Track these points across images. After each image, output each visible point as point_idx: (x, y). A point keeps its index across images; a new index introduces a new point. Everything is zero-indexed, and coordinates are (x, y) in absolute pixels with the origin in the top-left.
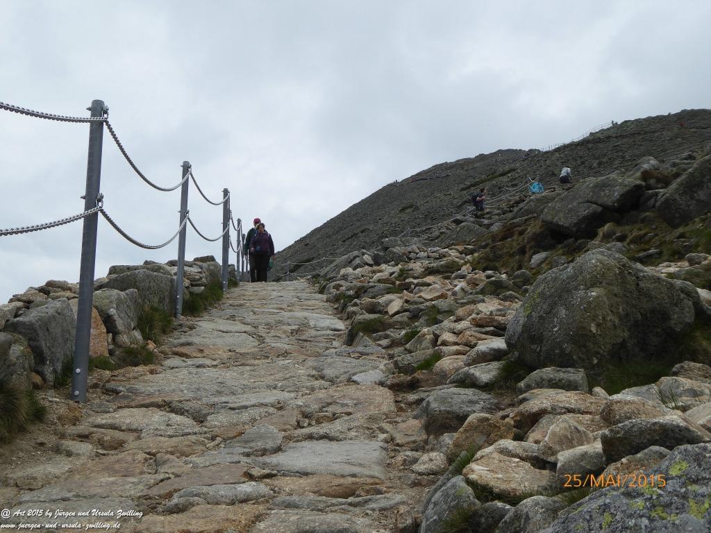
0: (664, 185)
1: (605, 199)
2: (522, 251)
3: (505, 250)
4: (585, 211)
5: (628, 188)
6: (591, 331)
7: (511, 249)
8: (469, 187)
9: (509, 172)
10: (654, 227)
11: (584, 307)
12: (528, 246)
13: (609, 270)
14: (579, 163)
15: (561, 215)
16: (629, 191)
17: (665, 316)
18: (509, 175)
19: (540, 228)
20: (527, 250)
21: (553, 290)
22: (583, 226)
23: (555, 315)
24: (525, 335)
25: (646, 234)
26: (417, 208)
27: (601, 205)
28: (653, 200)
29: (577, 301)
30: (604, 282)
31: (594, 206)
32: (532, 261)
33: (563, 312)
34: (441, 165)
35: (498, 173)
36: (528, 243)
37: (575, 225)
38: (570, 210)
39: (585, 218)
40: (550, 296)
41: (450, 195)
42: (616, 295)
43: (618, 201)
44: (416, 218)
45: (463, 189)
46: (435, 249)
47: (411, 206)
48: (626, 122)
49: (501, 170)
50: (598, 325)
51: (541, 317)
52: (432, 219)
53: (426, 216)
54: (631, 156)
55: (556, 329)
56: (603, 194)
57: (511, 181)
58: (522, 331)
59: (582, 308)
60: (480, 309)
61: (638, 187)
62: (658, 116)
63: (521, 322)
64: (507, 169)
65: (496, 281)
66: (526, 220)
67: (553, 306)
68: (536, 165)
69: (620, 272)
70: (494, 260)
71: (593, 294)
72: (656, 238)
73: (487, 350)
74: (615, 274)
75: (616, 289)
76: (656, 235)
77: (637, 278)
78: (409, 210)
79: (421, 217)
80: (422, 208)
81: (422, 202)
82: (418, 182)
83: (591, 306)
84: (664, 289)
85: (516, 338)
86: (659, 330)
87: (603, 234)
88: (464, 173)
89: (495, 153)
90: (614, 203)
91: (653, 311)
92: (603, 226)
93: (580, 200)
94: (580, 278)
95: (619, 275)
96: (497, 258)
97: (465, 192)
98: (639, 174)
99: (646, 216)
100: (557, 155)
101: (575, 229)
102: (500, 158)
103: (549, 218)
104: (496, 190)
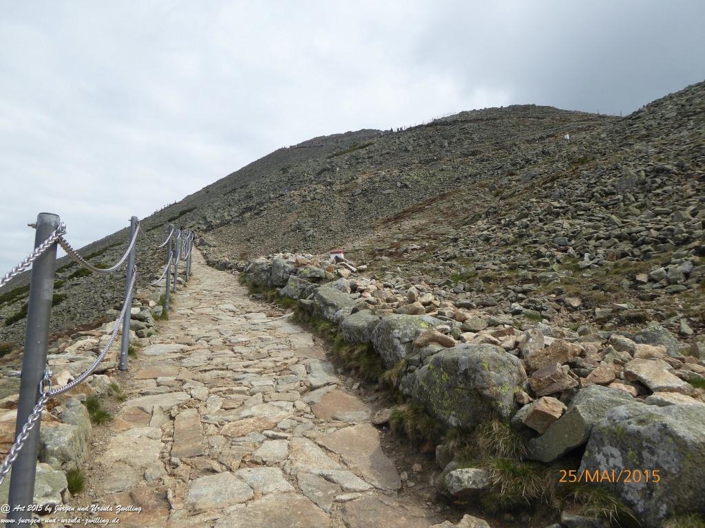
8: (333, 156)
18: (367, 148)
35: (358, 146)
49: (362, 144)
57: (368, 154)
64: (367, 143)
82: (300, 149)
88: (334, 144)
104: (354, 161)
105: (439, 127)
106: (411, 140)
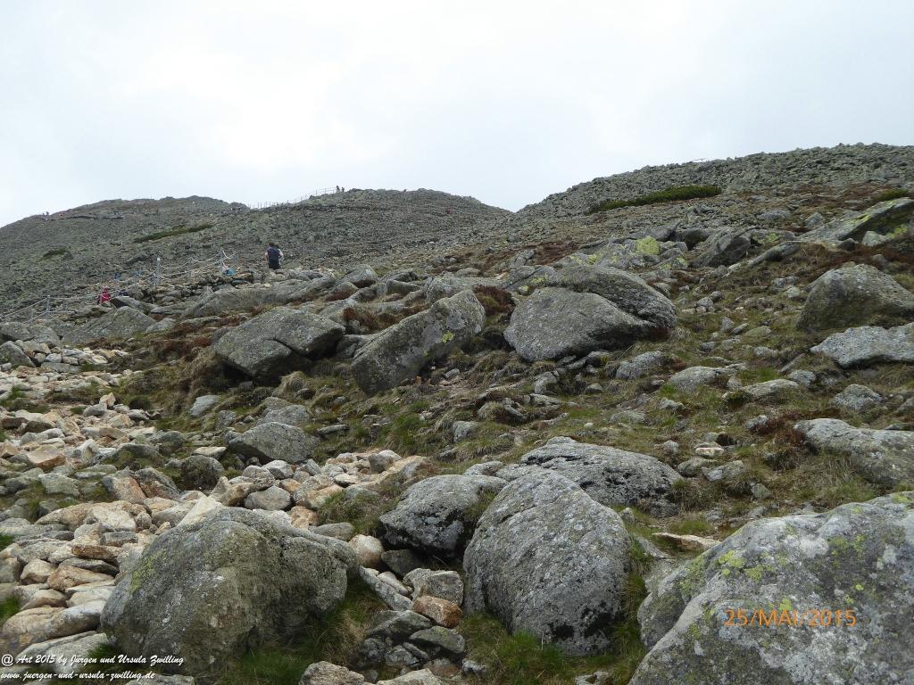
0: (368, 329)
1: (296, 340)
2: (185, 387)
3: (164, 379)
4: (269, 351)
5: (325, 331)
6: (210, 626)
7: (173, 379)
8: (146, 239)
9: (203, 228)
10: (348, 384)
11: (205, 596)
12: (193, 383)
13: (245, 542)
14: (292, 232)
15: (240, 351)
16: (325, 335)
17: (310, 592)
18: (202, 232)
19: (213, 359)
20: (191, 387)
21: (172, 562)
22: (265, 370)
23: (169, 600)
24: (127, 618)
25: (335, 397)
26: (70, 257)
27: (290, 348)
28: (352, 347)
29: (197, 586)
30: (238, 558)
31: (282, 346)
32: (195, 406)
33: (178, 598)
34: (112, 201)
35: (188, 227)
36: (194, 377)
37: (256, 366)
38: (251, 347)
39: (268, 360)
40: (167, 570)
41: (118, 245)
42: (250, 574)
43: (311, 345)
44: (66, 270)
45: (138, 241)
46: (73, 352)
47: (61, 252)
48: (355, 190)
49: (191, 223)
50: (221, 618)
51: (150, 598)
52: (90, 275)
53: (81, 269)
54: (355, 235)
55: (165, 620)
56: (293, 333)
57: (203, 241)
58: (124, 613)
59: (203, 596)
60: (96, 515)
61: (336, 332)
62: (391, 191)
63: (125, 599)
64: (201, 224)
65: (135, 447)
66: (206, 322)
67: (168, 585)
68: (238, 225)
69: (260, 544)
70: (147, 392)
71: (220, 578)
72: (347, 404)
73: (80, 616)
74: (253, 548)
75: (251, 566)
76: (348, 400)
77: (282, 546)
78: (58, 257)
79: (73, 269)
80: (77, 257)
81: (79, 249)
82: (78, 220)
83: (212, 596)
84: (314, 559)
85: (116, 616)
86: (301, 608)
87: (288, 384)
88: (143, 218)
89: (188, 199)
90: (305, 348)
91: (296, 588)
92: (289, 373)
93: (266, 336)
94: (207, 554)
95: (258, 547)
96: (152, 388)
97: (139, 245)
98: (340, 312)
99: (341, 369)
100: (266, 216)
101: (254, 372)
102: (193, 207)
103: (224, 351)
104: (182, 249)
105: (308, 212)
106: (267, 228)
